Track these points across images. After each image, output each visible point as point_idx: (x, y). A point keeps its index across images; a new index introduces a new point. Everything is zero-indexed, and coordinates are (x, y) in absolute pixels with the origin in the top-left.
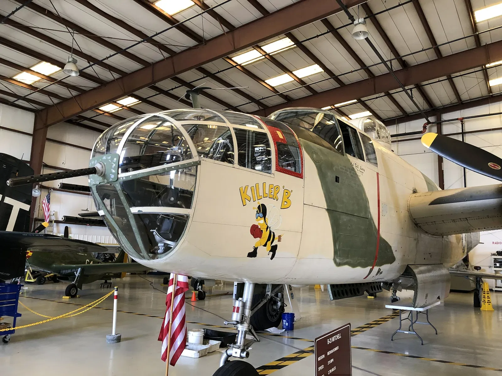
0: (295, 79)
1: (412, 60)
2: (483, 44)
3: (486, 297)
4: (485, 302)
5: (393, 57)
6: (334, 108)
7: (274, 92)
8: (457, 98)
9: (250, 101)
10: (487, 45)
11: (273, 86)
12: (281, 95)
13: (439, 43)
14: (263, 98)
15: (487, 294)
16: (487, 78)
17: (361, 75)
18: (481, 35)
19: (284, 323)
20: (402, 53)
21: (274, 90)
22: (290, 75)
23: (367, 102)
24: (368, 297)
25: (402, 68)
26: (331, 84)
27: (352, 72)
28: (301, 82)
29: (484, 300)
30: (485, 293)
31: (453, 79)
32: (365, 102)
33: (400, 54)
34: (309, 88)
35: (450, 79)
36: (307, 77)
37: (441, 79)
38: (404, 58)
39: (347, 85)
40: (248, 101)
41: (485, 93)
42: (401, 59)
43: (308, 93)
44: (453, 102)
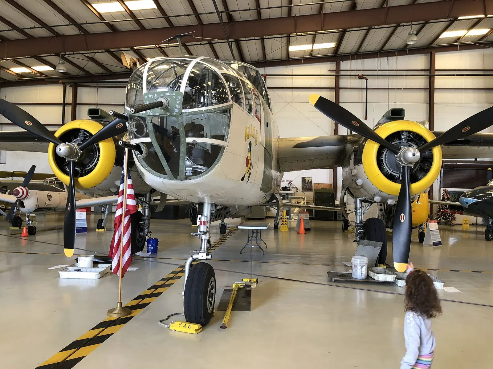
0: (126, 10)
1: (238, 17)
2: (293, 15)
3: (284, 221)
4: (283, 225)
5: (224, 10)
6: (158, 47)
7: (100, 19)
8: (263, 57)
9: (71, 24)
10: (295, 17)
11: (100, 11)
12: (108, 24)
13: (261, 7)
14: (88, 22)
15: (285, 218)
16: (288, 44)
17: (190, 21)
18: (293, 8)
19: (150, 247)
20: (231, 8)
21: (100, 16)
22: (121, 5)
23: (190, 47)
24: (192, 226)
25: (228, 21)
26: (162, 23)
27: (185, 15)
28: (132, 14)
29: (283, 223)
30: (284, 218)
31: (264, 40)
32: (188, 46)
33: (229, 9)
34: (138, 22)
35: (262, 39)
36: (139, 10)
37: (256, 38)
38: (231, 13)
39: (176, 27)
40: (67, 22)
41: (284, 56)
42: (229, 13)
43: (137, 27)
44: (260, 60)
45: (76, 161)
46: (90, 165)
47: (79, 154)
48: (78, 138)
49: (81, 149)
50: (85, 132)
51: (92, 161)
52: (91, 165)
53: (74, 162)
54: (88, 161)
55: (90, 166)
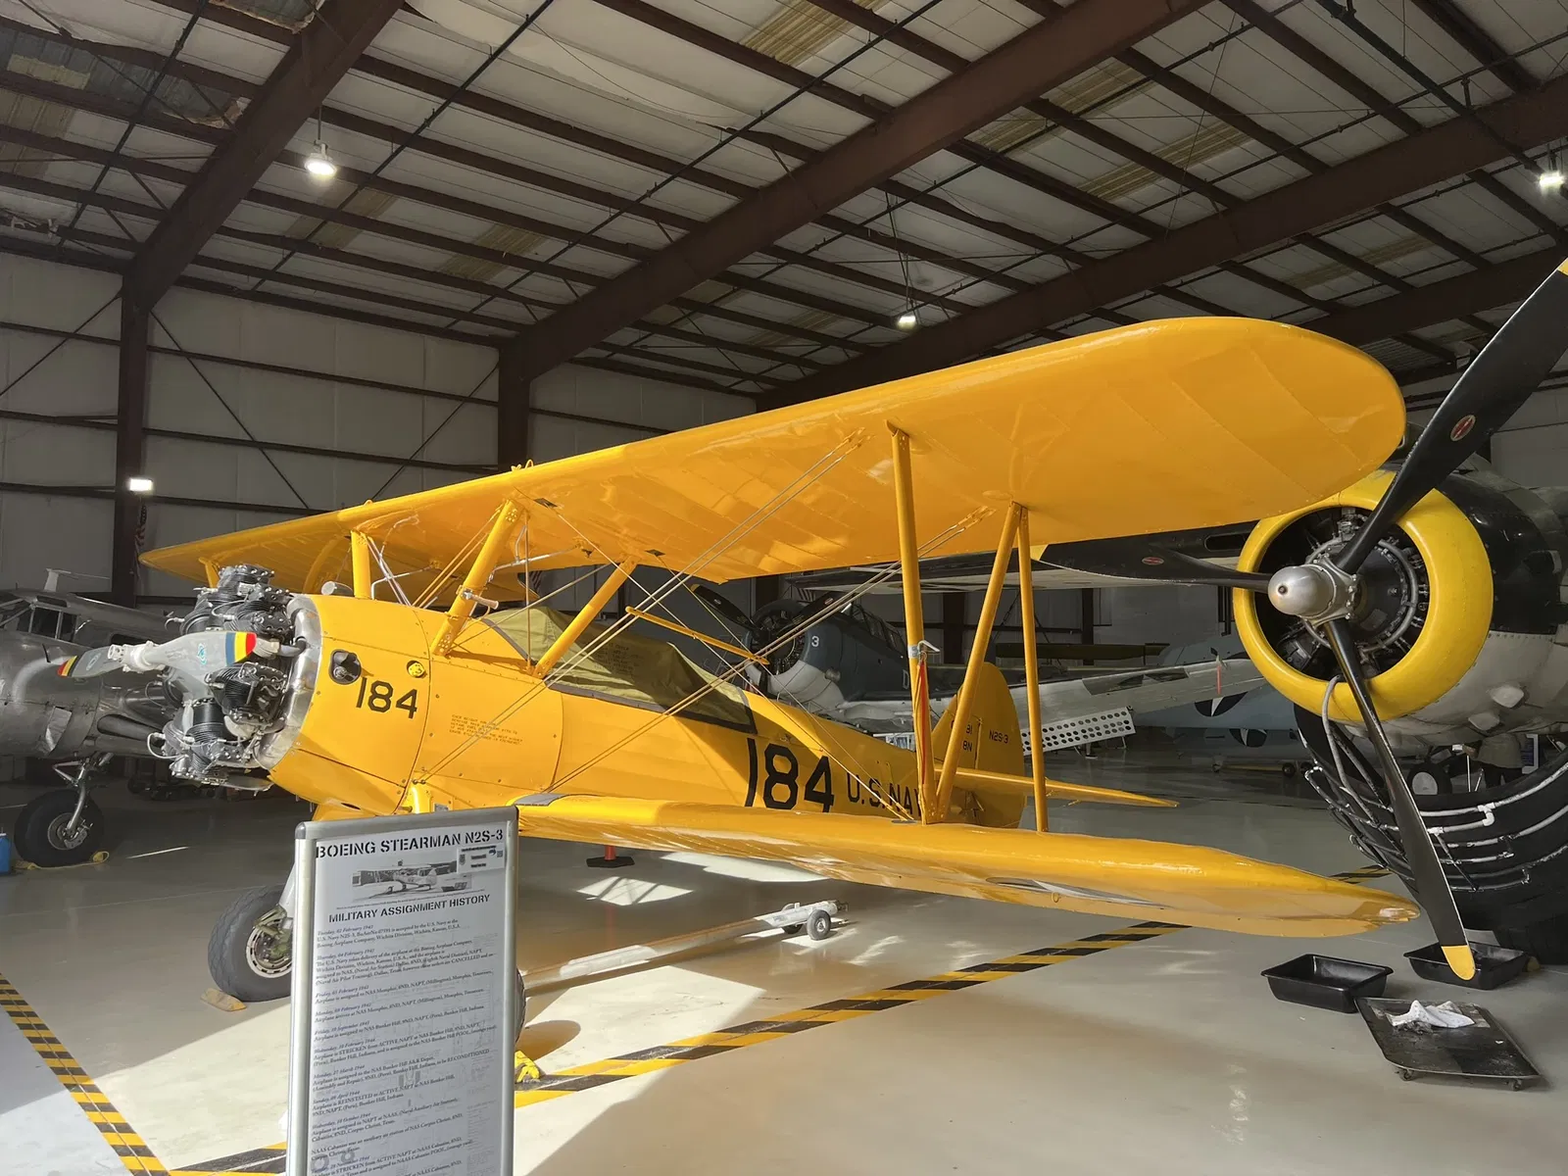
45: (1347, 618)
46: (1389, 635)
47: (1351, 590)
48: (1331, 538)
49: (1349, 569)
50: (1359, 516)
51: (1395, 617)
52: (1392, 633)
53: (1341, 622)
54: (1381, 621)
55: (1387, 638)
